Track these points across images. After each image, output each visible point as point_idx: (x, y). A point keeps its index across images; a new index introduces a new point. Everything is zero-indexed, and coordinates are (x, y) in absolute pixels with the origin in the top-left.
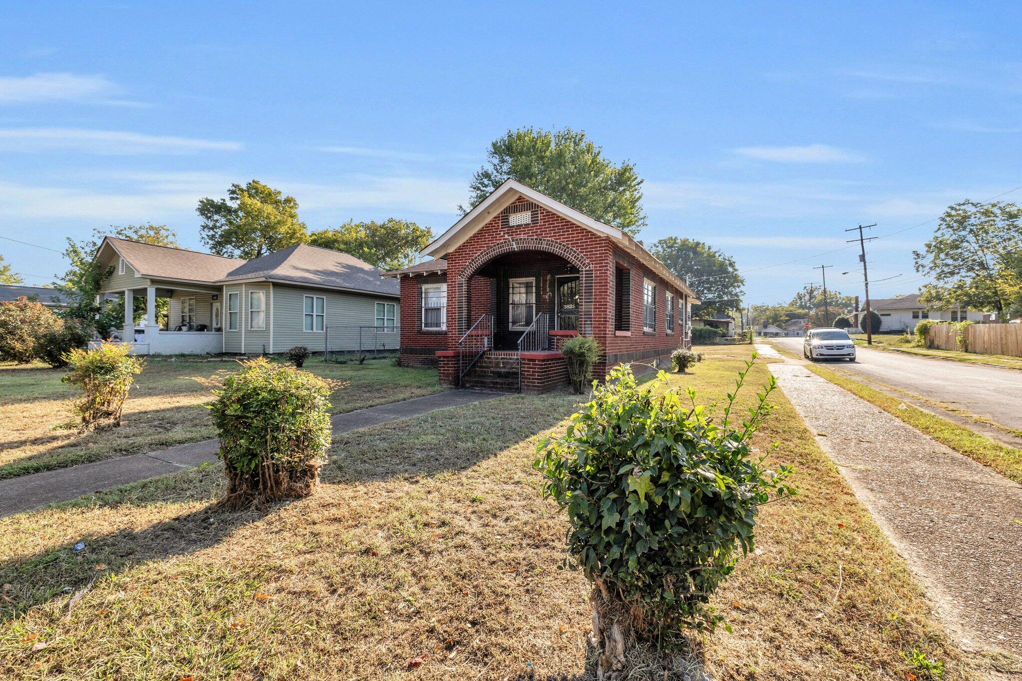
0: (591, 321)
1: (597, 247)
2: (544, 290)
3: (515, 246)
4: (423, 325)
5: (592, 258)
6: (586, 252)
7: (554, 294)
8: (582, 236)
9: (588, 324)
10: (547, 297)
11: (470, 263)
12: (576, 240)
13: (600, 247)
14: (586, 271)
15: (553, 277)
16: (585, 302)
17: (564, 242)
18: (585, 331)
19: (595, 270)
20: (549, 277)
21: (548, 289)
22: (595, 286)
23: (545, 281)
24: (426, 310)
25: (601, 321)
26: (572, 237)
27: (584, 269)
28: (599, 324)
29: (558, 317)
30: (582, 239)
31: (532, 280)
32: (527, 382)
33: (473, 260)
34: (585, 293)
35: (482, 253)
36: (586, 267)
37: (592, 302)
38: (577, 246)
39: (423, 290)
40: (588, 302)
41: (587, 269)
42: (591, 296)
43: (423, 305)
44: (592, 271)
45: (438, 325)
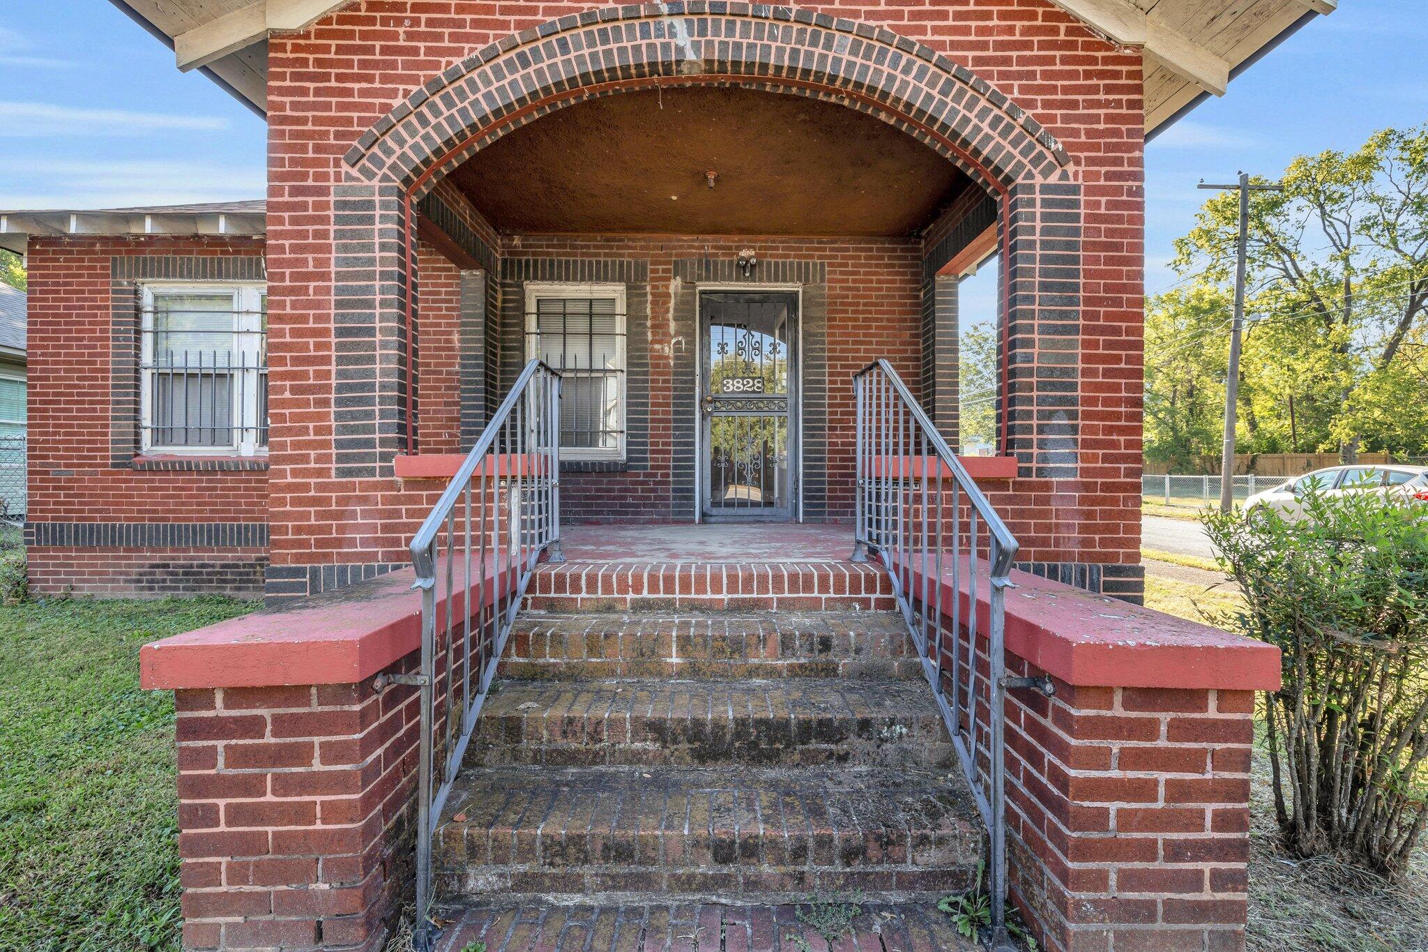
0: (1072, 415)
1: (1094, 90)
2: (659, 327)
3: (683, 39)
4: (146, 436)
5: (1076, 133)
6: (1047, 104)
7: (691, 343)
8: (1027, 31)
9: (1060, 429)
10: (668, 351)
11: (420, 101)
12: (1000, 46)
13: (1109, 89)
14: (1045, 189)
15: (689, 284)
16: (1045, 330)
17: (941, 45)
18: (1044, 458)
19: (1090, 191)
20: (675, 285)
21: (672, 326)
22: (1088, 260)
23: (661, 298)
24: (162, 378)
25: (1118, 416)
26: (982, 31)
27: (1039, 180)
28: (1109, 430)
29: (703, 417)
30: (1027, 45)
31: (616, 291)
32: (1128, 881)
33: (435, 86)
34: (1045, 287)
35: (491, 56)
36: (1046, 173)
37: (1074, 330)
38: (1003, 75)
39: (147, 301)
40: (1056, 330)
41: (1053, 179)
42: (1072, 301)
43: (147, 357)
44: (1075, 190)
45: (219, 434)
